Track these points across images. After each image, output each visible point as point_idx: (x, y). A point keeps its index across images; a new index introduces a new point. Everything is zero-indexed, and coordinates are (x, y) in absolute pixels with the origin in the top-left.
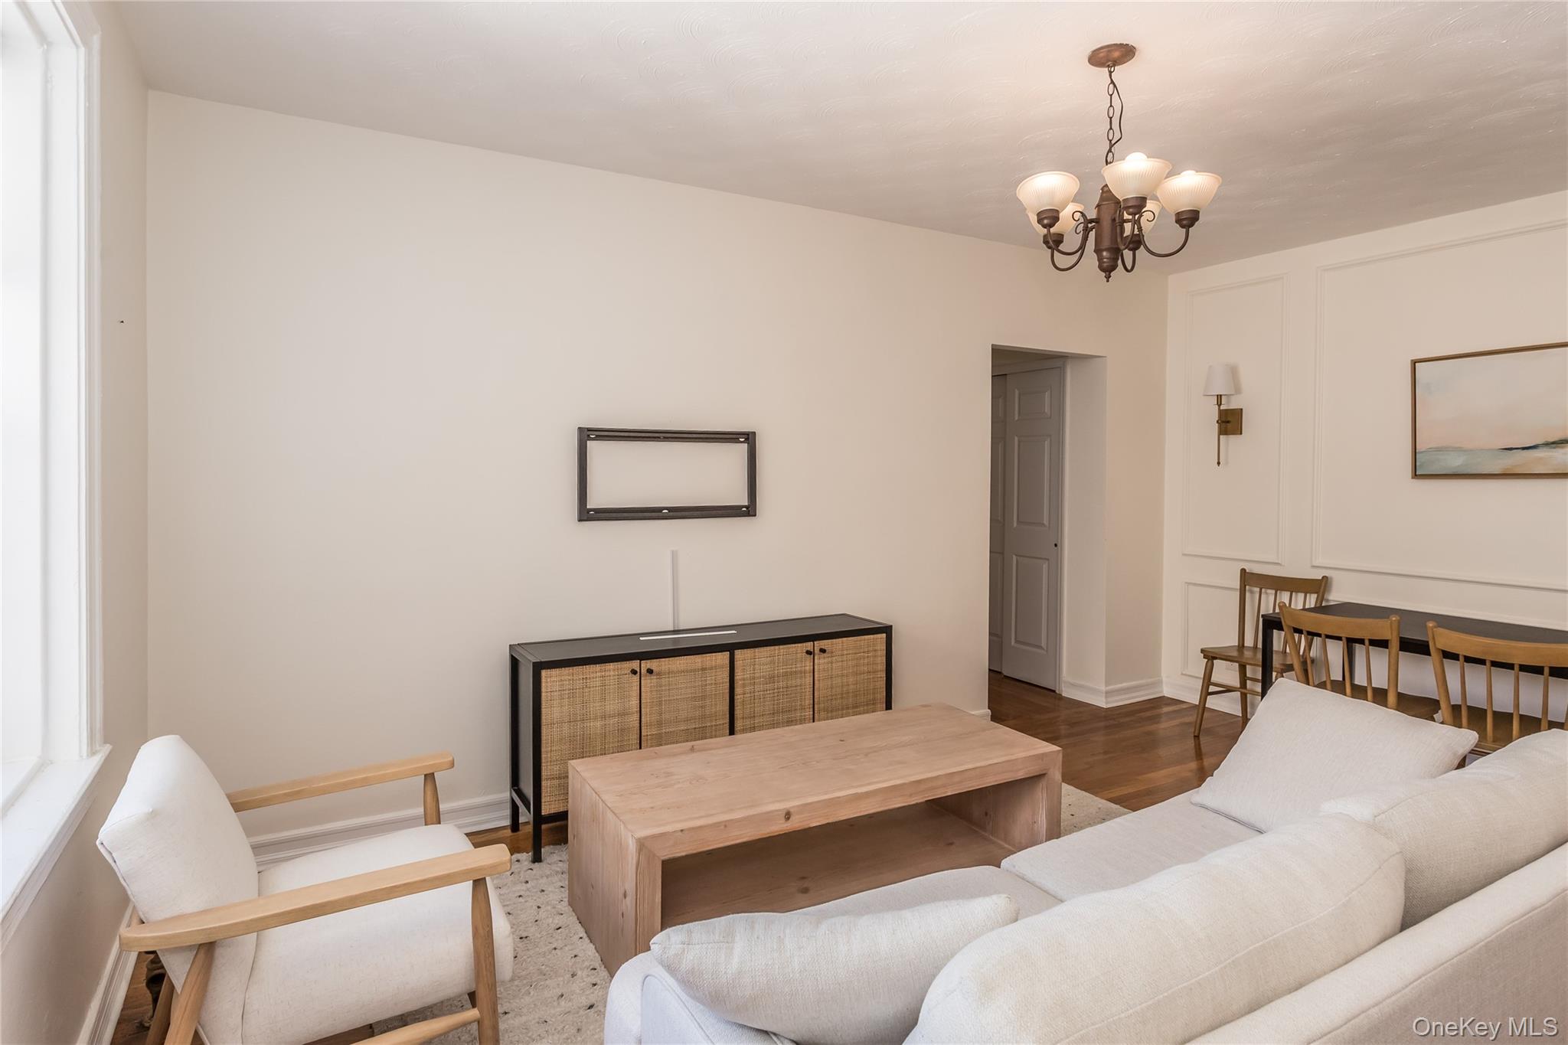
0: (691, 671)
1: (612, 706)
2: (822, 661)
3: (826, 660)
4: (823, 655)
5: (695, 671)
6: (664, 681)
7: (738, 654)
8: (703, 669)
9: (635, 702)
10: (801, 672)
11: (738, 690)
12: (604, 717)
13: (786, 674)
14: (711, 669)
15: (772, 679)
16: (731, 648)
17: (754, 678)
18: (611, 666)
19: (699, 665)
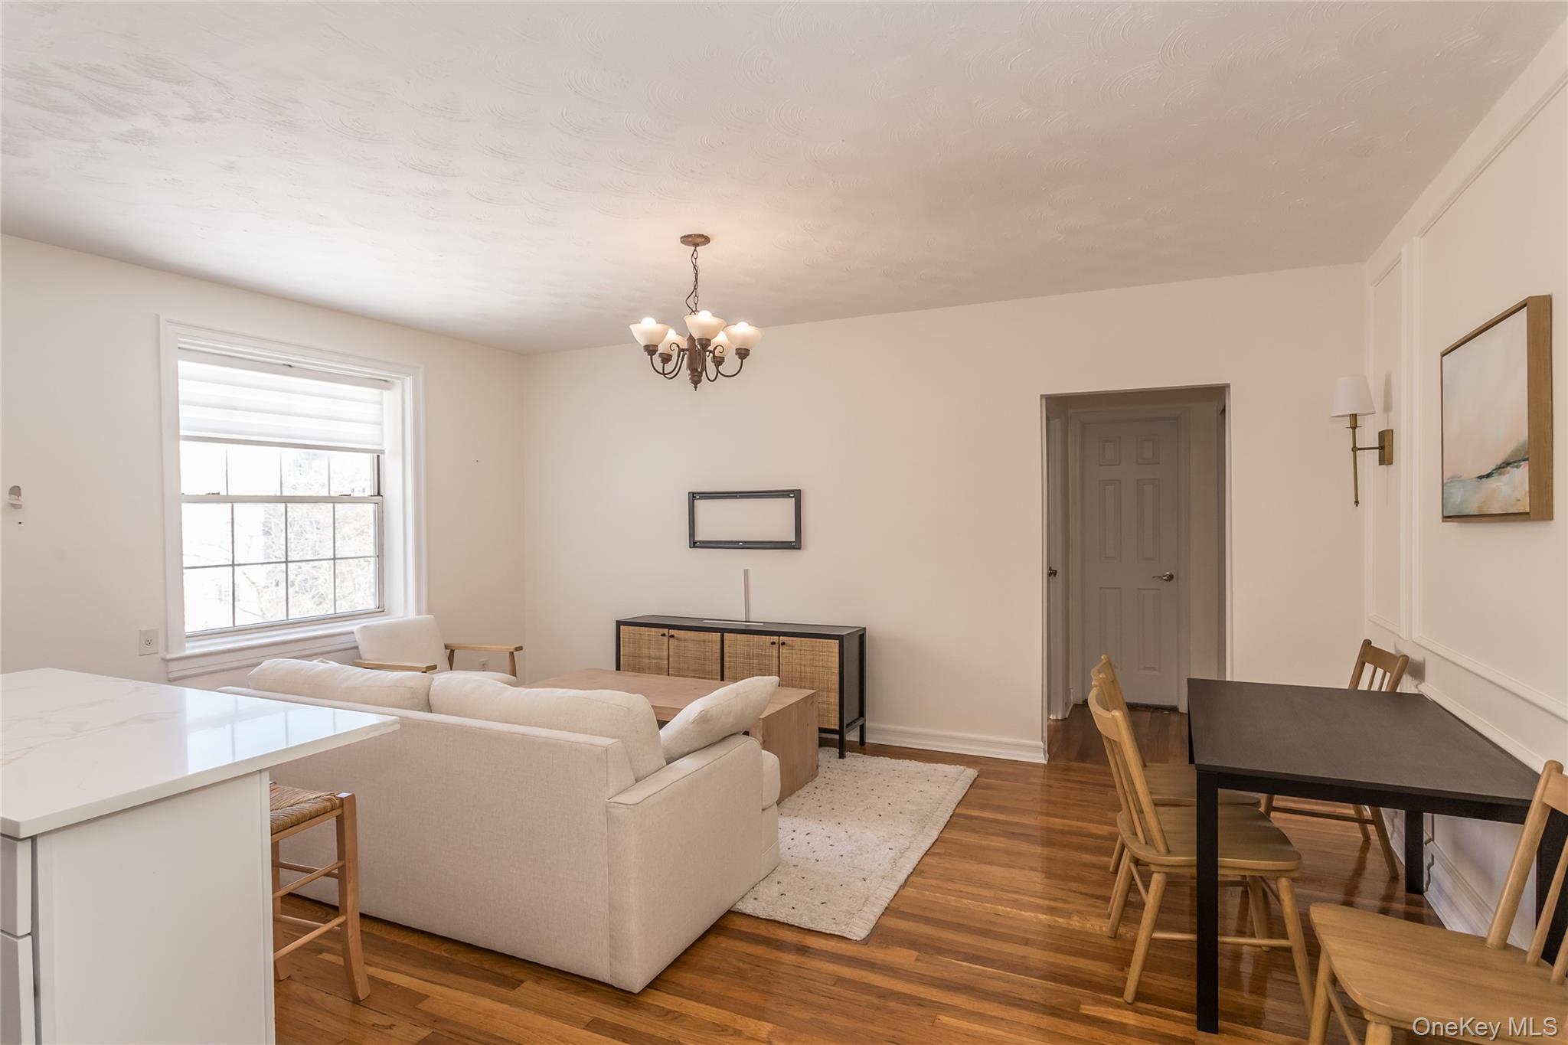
0: (697, 641)
1: (653, 653)
2: (784, 651)
3: (788, 651)
4: (785, 647)
5: (699, 641)
6: (682, 644)
7: (726, 635)
8: (704, 641)
9: (666, 653)
10: (769, 656)
11: (726, 659)
12: (649, 658)
13: (758, 656)
14: (709, 642)
15: (748, 656)
16: (722, 631)
17: (736, 653)
18: (653, 629)
19: (702, 639)
